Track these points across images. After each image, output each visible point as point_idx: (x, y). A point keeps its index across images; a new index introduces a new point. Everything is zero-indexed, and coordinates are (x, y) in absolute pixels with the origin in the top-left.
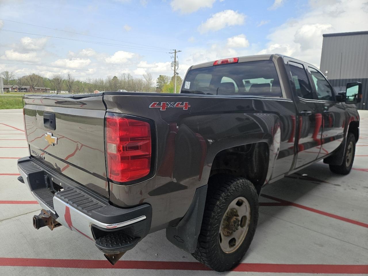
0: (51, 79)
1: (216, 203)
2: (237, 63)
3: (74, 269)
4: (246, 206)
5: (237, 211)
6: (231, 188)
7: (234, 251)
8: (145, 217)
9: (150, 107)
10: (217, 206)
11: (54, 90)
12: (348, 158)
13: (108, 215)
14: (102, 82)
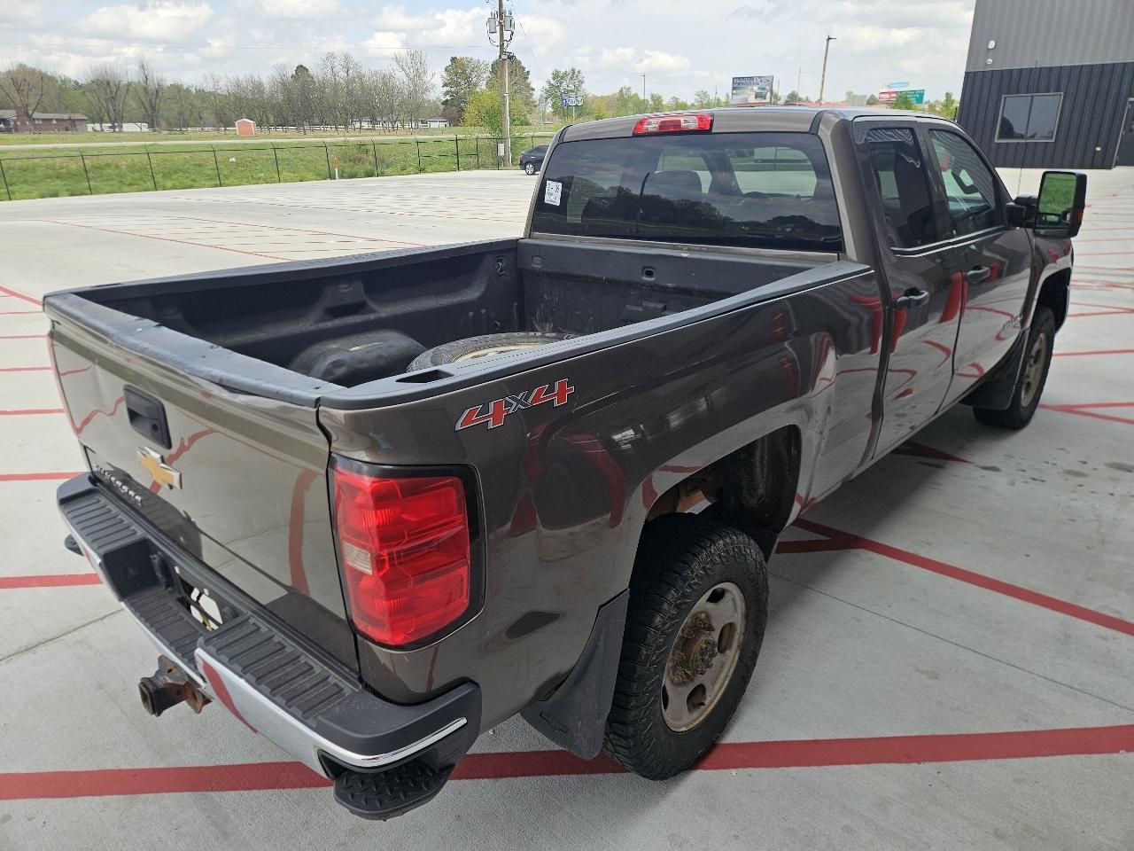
0: (82, 81)
1: (652, 621)
2: (709, 132)
3: (270, 791)
4: (734, 600)
5: (708, 616)
6: (692, 572)
7: (701, 719)
8: (464, 721)
9: (458, 427)
10: (656, 628)
11: (101, 121)
12: (1027, 380)
13: (363, 734)
14: (258, 87)
